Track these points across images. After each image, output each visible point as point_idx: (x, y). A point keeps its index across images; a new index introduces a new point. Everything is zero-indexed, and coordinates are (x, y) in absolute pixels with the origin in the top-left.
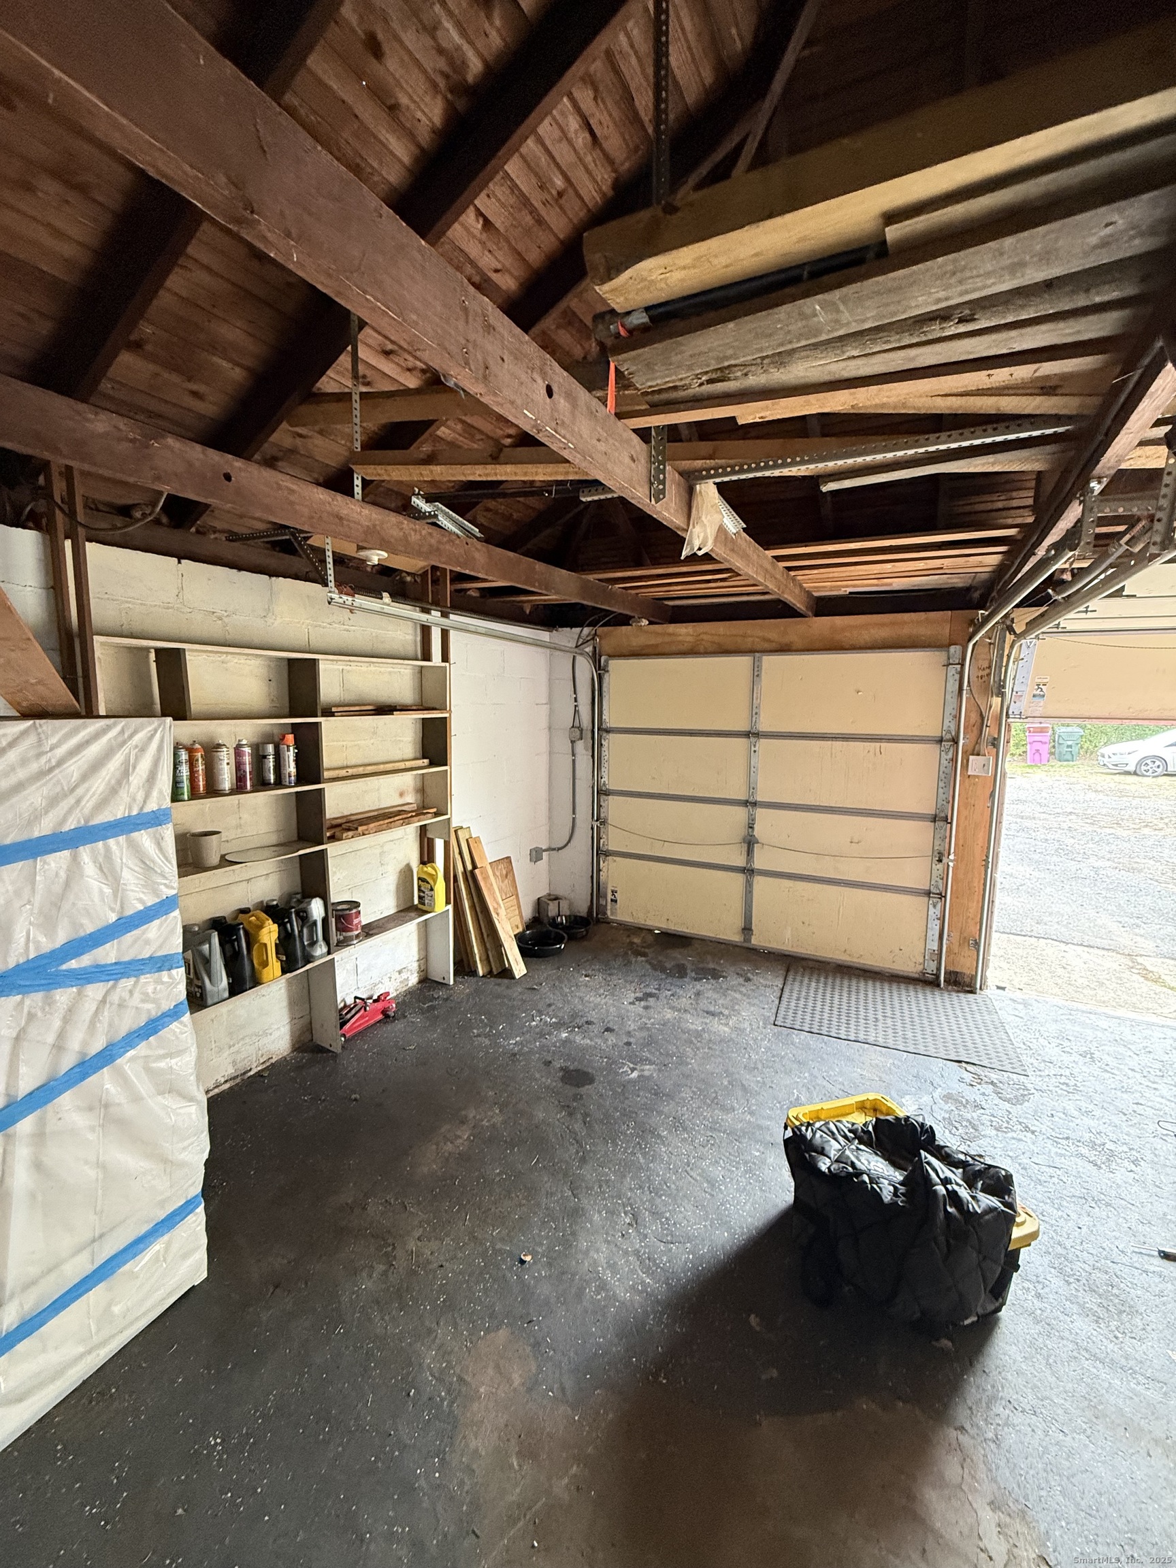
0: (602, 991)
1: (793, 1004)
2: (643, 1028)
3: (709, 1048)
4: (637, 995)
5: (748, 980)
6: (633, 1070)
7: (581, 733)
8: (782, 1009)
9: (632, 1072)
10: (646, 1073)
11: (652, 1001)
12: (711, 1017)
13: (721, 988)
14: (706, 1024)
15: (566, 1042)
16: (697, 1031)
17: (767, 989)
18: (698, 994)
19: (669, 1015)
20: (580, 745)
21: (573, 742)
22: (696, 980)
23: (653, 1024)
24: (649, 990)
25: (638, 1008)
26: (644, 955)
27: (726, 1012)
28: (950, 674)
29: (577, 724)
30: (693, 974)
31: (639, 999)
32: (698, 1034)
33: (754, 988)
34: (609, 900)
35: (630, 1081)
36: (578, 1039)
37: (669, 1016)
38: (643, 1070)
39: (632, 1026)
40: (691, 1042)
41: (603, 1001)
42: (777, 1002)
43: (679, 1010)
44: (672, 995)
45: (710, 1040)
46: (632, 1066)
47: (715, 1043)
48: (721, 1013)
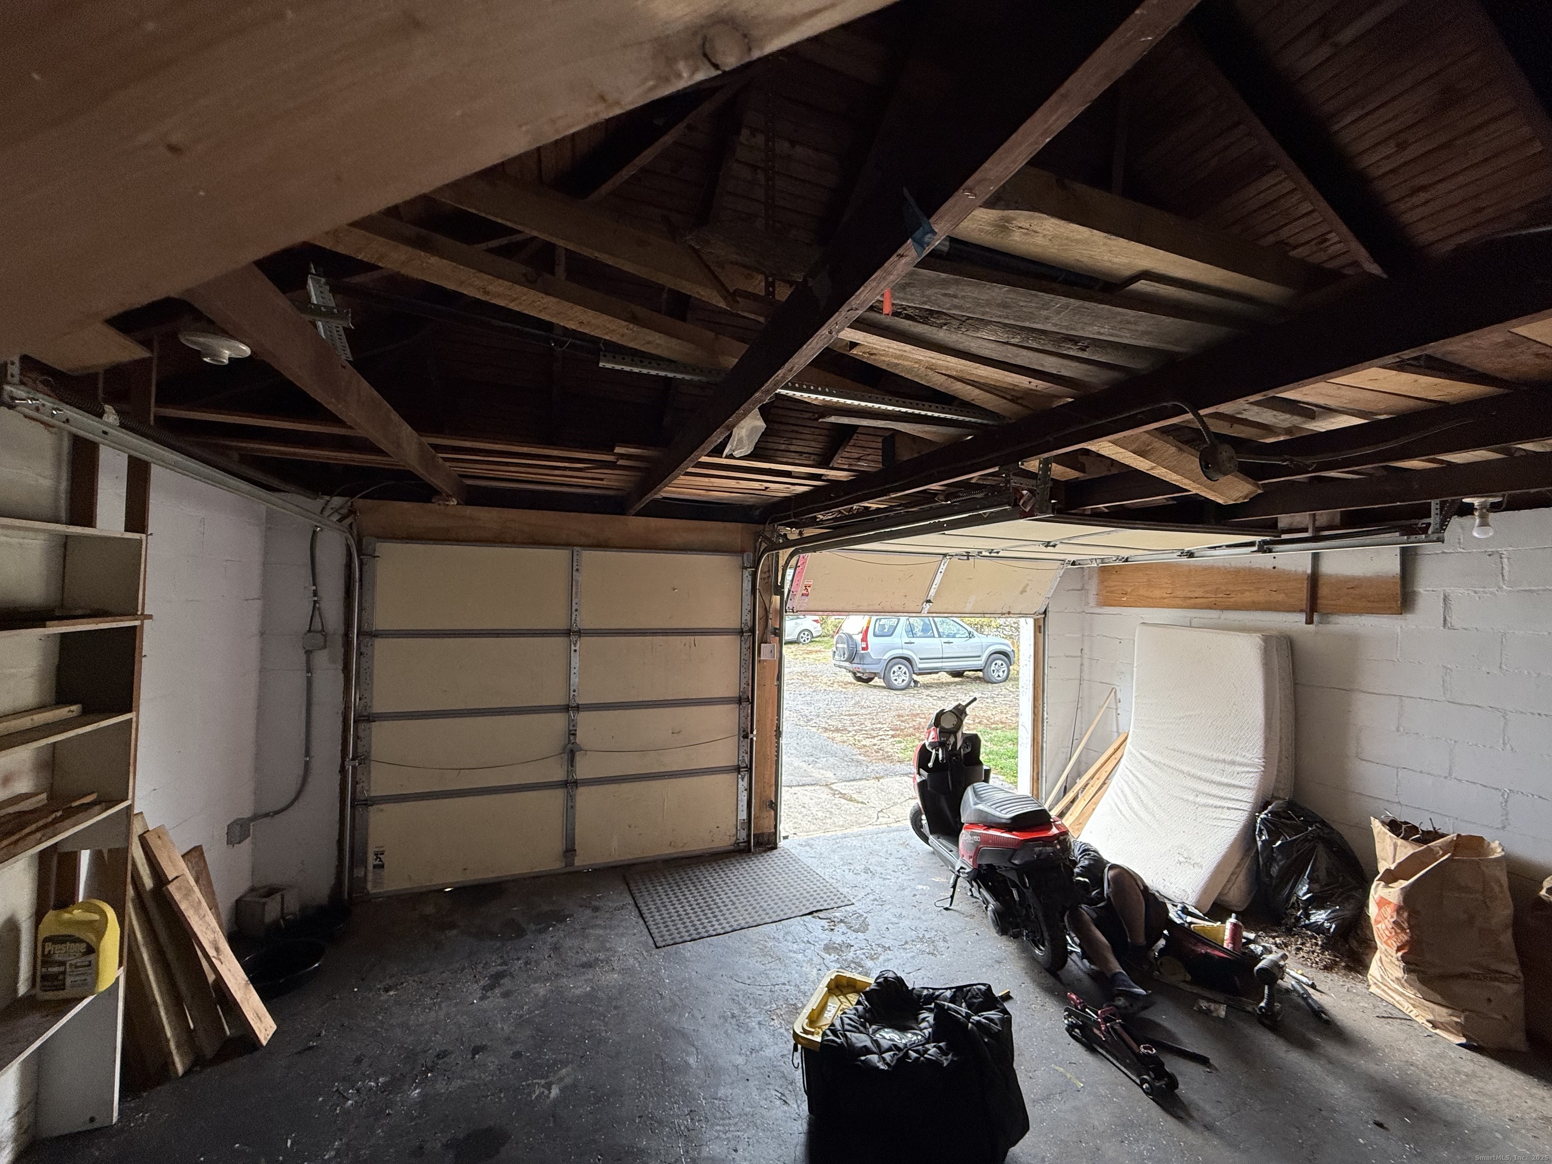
0: (428, 1001)
1: (658, 918)
2: (521, 1022)
3: (616, 1008)
4: (482, 983)
5: (596, 909)
6: (549, 1086)
7: (325, 641)
8: (652, 927)
9: (549, 1090)
10: (568, 1081)
11: (506, 981)
12: (591, 971)
13: (575, 930)
14: (591, 980)
15: (423, 1103)
16: (587, 995)
17: (623, 912)
18: (556, 948)
19: (541, 990)
20: (322, 658)
21: (308, 653)
22: (541, 931)
23: (530, 1012)
24: (493, 970)
25: (495, 999)
26: (453, 926)
27: (602, 956)
28: (745, 576)
29: (317, 625)
30: (532, 927)
31: (491, 987)
32: (591, 997)
33: (607, 915)
34: (370, 868)
35: (556, 1103)
36: (441, 1087)
37: (542, 992)
38: (561, 1079)
39: (504, 1027)
40: (591, 1011)
41: (442, 1014)
42: (642, 922)
43: (548, 979)
44: (526, 963)
45: (609, 998)
46: (543, 1082)
47: (616, 999)
48: (597, 959)
